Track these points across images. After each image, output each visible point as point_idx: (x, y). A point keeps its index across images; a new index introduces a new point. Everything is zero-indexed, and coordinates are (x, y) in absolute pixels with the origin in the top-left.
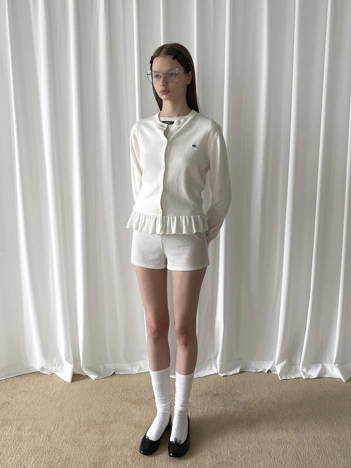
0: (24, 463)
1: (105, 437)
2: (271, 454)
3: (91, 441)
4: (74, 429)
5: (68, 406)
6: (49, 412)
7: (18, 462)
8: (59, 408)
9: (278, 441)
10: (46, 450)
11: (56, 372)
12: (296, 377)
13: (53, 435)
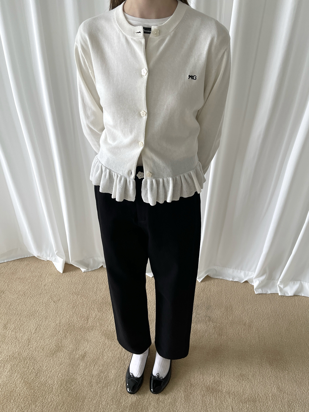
12: (271, 293)
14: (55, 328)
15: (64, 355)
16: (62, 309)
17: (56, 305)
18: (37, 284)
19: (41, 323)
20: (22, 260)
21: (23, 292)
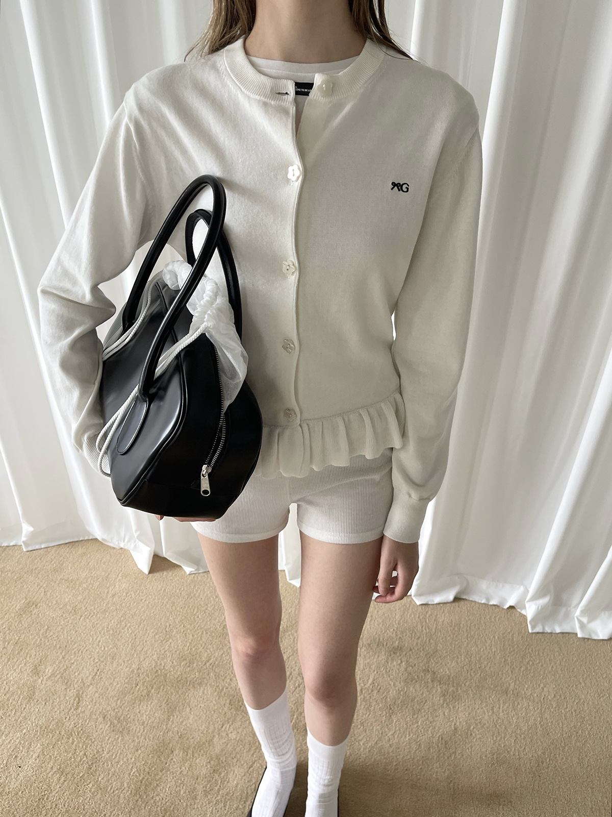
1: (173, 720)
3: (145, 724)
12: (563, 631)
13: (86, 696)
14: (130, 678)
15: (144, 731)
16: (144, 641)
17: (133, 635)
18: (99, 593)
19: (102, 666)
20: (73, 545)
21: (72, 606)
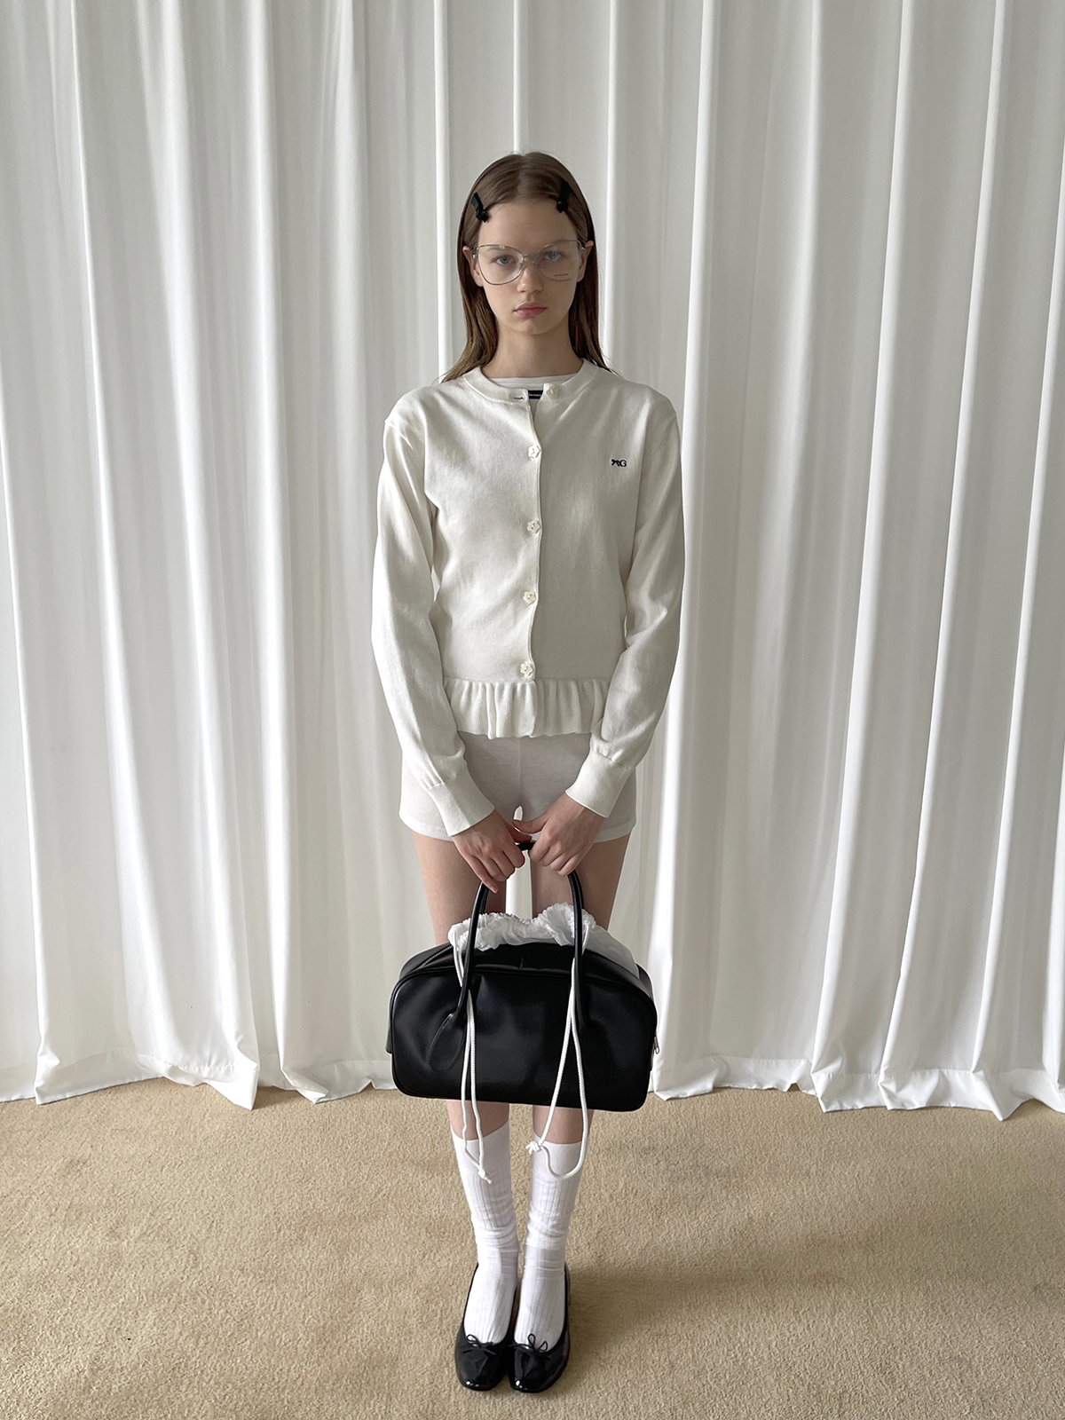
0: (127, 1326)
1: (348, 1259)
2: (800, 1313)
3: (308, 1269)
4: (263, 1234)
5: (245, 1173)
6: (194, 1189)
7: (111, 1324)
8: (220, 1177)
9: (818, 1277)
10: (187, 1291)
11: (213, 1079)
12: (867, 1105)
13: (205, 1251)
